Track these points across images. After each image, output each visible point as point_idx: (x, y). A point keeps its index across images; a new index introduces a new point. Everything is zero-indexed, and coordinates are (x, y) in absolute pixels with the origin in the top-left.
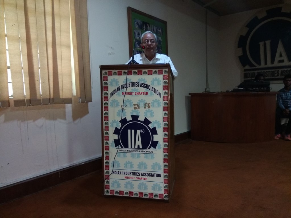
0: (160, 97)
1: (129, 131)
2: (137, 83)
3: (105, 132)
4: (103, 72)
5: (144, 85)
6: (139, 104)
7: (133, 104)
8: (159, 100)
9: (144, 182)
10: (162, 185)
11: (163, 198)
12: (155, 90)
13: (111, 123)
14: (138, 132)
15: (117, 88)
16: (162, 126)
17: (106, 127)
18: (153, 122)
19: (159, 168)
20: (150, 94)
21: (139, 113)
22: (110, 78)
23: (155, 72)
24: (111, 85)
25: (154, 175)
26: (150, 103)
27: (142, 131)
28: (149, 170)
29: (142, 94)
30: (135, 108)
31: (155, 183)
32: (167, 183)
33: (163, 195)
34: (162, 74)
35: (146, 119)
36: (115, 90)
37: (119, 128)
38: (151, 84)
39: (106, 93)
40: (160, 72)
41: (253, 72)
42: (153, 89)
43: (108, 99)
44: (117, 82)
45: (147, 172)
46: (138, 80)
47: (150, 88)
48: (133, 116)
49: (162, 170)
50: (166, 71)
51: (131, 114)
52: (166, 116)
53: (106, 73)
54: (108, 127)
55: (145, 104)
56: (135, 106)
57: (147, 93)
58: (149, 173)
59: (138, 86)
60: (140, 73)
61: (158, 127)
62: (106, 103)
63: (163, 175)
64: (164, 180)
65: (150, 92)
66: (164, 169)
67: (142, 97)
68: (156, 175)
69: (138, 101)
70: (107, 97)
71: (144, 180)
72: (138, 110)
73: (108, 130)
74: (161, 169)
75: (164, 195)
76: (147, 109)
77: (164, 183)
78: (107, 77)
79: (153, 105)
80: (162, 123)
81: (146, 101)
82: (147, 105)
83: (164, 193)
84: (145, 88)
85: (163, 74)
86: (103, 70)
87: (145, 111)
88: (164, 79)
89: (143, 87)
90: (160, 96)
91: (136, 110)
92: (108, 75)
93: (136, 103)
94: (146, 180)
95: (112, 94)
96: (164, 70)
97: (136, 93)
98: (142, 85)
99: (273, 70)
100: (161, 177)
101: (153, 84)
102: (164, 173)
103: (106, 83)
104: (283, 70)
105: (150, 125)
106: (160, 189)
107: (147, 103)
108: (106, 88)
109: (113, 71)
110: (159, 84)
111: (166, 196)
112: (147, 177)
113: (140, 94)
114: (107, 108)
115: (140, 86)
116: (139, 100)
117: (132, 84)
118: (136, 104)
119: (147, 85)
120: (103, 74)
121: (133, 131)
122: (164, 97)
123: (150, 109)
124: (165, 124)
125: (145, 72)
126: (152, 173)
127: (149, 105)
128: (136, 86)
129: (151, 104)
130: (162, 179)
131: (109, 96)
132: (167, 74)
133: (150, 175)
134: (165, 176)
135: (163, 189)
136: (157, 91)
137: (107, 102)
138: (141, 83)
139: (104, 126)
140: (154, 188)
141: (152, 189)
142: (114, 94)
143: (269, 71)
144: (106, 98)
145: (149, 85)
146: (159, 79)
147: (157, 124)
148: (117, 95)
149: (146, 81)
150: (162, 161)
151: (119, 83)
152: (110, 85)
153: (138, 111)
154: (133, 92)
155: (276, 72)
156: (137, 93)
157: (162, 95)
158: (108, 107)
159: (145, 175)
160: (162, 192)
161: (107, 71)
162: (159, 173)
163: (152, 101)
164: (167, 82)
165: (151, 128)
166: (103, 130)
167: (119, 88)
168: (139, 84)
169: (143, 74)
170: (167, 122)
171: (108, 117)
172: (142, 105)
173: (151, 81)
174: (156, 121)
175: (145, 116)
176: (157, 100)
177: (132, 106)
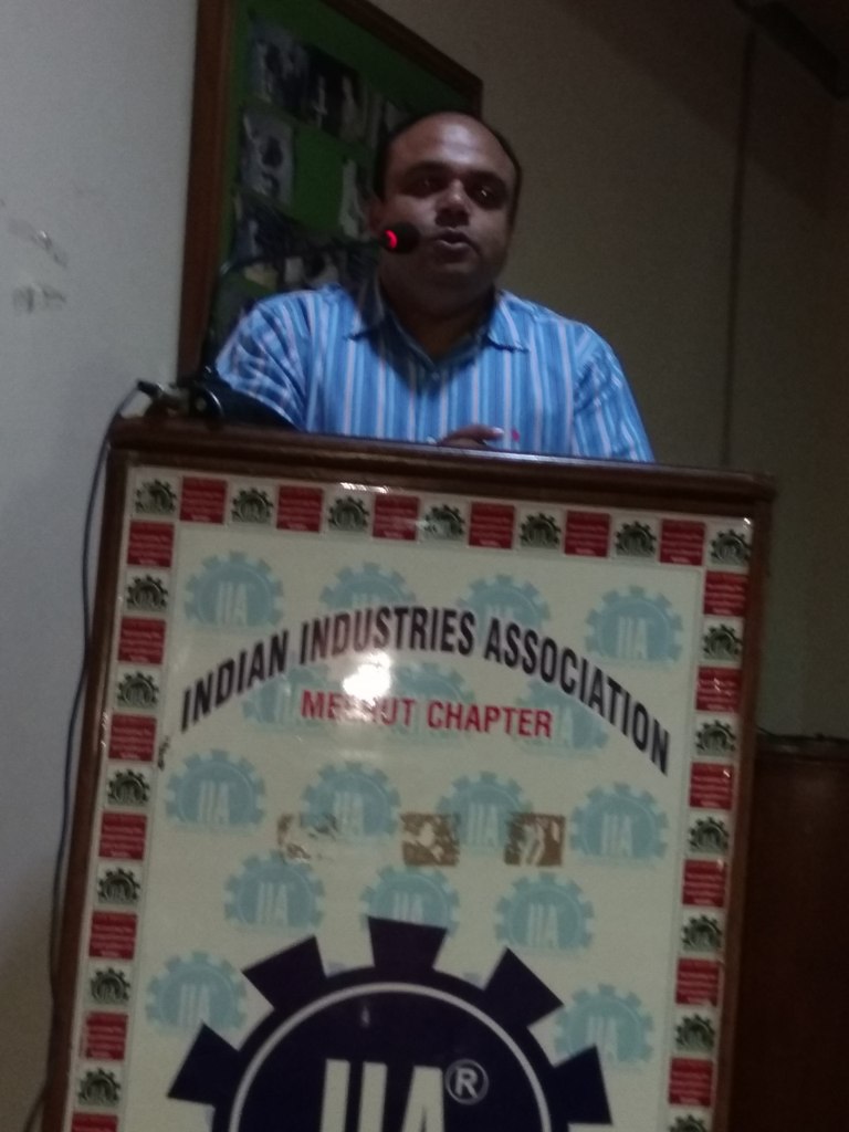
0: (663, 768)
1: (337, 1074)
2: (454, 623)
3: (81, 1068)
4: (139, 478)
5: (520, 644)
6: (458, 817)
7: (396, 813)
8: (648, 799)
12: (620, 699)
13: (154, 986)
14: (427, 1086)
15: (259, 649)
16: (661, 1047)
17: (95, 1021)
18: (581, 997)
20: (567, 734)
21: (454, 899)
22: (197, 544)
23: (635, 540)
24: (204, 610)
26: (560, 821)
27: (460, 1081)
29: (498, 727)
30: (416, 856)
34: (696, 561)
36: (229, 665)
37: (236, 1038)
38: (591, 644)
39: (141, 689)
40: (679, 547)
42: (599, 691)
43: (157, 744)
44: (262, 590)
46: (467, 594)
47: (573, 673)
48: (385, 933)
50: (728, 542)
51: (366, 909)
52: (706, 954)
53: (159, 493)
54: (120, 1023)
55: (517, 826)
56: (416, 833)
57: (544, 723)
59: (465, 651)
60: (491, 531)
61: (625, 1053)
62: (131, 786)
65: (567, 713)
67: (494, 751)
69: (451, 792)
70: (148, 726)
72: (446, 871)
73: (118, 1055)
76: (530, 872)
78: (167, 533)
79: (592, 842)
80: (662, 1013)
81: (523, 798)
82: (528, 829)
84: (529, 670)
85: (709, 564)
86: (139, 463)
87: (509, 892)
88: (708, 610)
89: (511, 663)
90: (661, 756)
91: (427, 871)
92: (185, 516)
93: (427, 806)
95: (202, 698)
96: (716, 527)
97: (439, 714)
98: (504, 646)
101: (606, 640)
103: (150, 592)
105: (546, 1032)
107: (530, 818)
108: (148, 641)
109: (237, 485)
110: (660, 647)
113: (476, 719)
114: (130, 836)
115: (479, 647)
116: (462, 784)
117: (407, 620)
118: (428, 818)
119: (550, 643)
120: (130, 498)
121: (375, 1076)
122: (699, 772)
123: (562, 875)
124: (691, 1030)
125: (540, 531)
127: (548, 832)
128: (447, 647)
129: (571, 828)
131: (168, 713)
132: (736, 568)
136: (640, 708)
137: (140, 768)
138: (495, 624)
139: (84, 1004)
142: (220, 699)
144: (139, 738)
145: (569, 653)
146: (663, 602)
147: (613, 1024)
148: (248, 709)
149: (544, 613)
151: (279, 603)
152: (191, 610)
153: (442, 879)
154: (408, 702)
156: (450, 714)
157: (682, 754)
158: (139, 824)
161: (172, 478)
163: (584, 803)
164: (738, 634)
165: (555, 1057)
166: (68, 1045)
167: (278, 649)
168: (480, 633)
169: (517, 542)
170: (707, 1012)
171: (129, 923)
172: (483, 833)
173: (593, 618)
174: (607, 990)
175: (501, 932)
176: (636, 792)
177: (390, 828)
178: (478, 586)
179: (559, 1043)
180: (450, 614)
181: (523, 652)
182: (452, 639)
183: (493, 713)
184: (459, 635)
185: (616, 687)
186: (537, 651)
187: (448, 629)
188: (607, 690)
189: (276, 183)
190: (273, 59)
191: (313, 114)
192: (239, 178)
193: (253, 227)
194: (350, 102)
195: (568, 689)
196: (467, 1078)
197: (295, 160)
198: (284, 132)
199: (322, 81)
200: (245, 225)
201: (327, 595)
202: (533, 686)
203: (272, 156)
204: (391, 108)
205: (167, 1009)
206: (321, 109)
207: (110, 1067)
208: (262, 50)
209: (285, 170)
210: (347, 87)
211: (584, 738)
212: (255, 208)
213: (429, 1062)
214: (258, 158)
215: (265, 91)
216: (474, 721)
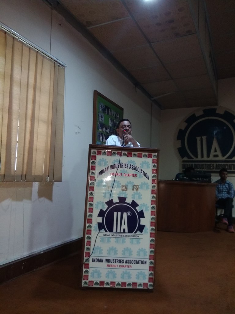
0: (149, 180)
1: (115, 213)
3: (88, 214)
4: (92, 151)
5: (133, 167)
6: (127, 186)
7: (121, 185)
8: (147, 183)
9: (128, 271)
10: (147, 273)
11: (147, 287)
12: (144, 173)
14: (125, 214)
15: (106, 168)
17: (90, 209)
18: (141, 204)
19: (145, 255)
20: (139, 177)
21: (127, 194)
22: (99, 157)
23: (145, 156)
24: (100, 164)
25: (139, 262)
26: (138, 186)
28: (134, 256)
29: (131, 176)
30: (123, 190)
31: (140, 271)
32: (153, 271)
33: (147, 284)
34: (151, 158)
35: (133, 201)
36: (102, 170)
37: (104, 210)
38: (141, 167)
39: (93, 173)
40: (150, 156)
41: (191, 163)
42: (142, 172)
43: (95, 179)
44: (106, 162)
45: (131, 259)
46: (127, 162)
47: (139, 170)
48: (120, 198)
49: (148, 257)
50: (155, 156)
51: (118, 196)
52: (154, 199)
53: (94, 152)
54: (92, 209)
55: (134, 186)
56: (123, 187)
57: (136, 175)
58: (134, 260)
59: (127, 168)
60: (130, 155)
61: (146, 210)
62: (92, 183)
63: (148, 261)
64: (150, 267)
65: (138, 174)
66: (150, 256)
67: (131, 178)
68: (141, 262)
69: (126, 183)
71: (128, 268)
72: (126, 191)
73: (92, 212)
74: (147, 255)
75: (149, 284)
76: (135, 191)
77: (150, 271)
78: (95, 156)
79: (142, 188)
80: (150, 206)
81: (134, 183)
82: (135, 187)
83: (149, 282)
84: (134, 170)
85: (153, 158)
86: (92, 149)
87: (133, 194)
88: (153, 163)
89: (132, 169)
90: (148, 178)
91: (124, 191)
92: (97, 155)
93: (124, 184)
94: (131, 268)
95: (100, 174)
96: (153, 154)
97: (125, 175)
98: (131, 167)
99: (209, 163)
100: (146, 264)
102: (150, 259)
103: (94, 163)
104: (218, 164)
105: (137, 208)
106: (144, 278)
107: (135, 186)
108: (94, 168)
109: (103, 151)
110: (148, 167)
111: (150, 285)
112: (131, 264)
114: (92, 189)
115: (129, 168)
117: (121, 165)
118: (124, 186)
119: (136, 167)
120: (91, 153)
121: (119, 213)
122: (153, 180)
123: (138, 191)
124: (153, 208)
125: (135, 155)
126: (137, 260)
128: (125, 168)
129: (139, 186)
130: (147, 266)
131: (96, 176)
132: (156, 158)
133: (135, 262)
134: (151, 263)
135: (147, 277)
136: (146, 173)
137: (93, 181)
138: (130, 165)
139: (88, 207)
140: (138, 277)
141: (136, 278)
142: (102, 174)
143: (205, 164)
144: (93, 178)
145: (138, 168)
146: (148, 162)
147: (144, 207)
148: (105, 175)
149: (136, 164)
150: (148, 246)
151: (108, 164)
152: (98, 164)
153: (126, 192)
154: (122, 174)
155: (211, 165)
156: (126, 175)
157: (151, 178)
158: (93, 187)
159: (129, 262)
160: (146, 281)
161: (96, 151)
162: (144, 260)
163: (141, 184)
164: (156, 165)
165: (139, 211)
166: (87, 211)
167: (108, 168)
168: (129, 166)
169: (132, 156)
170: (154, 206)
171: (93, 198)
172: (130, 187)
173: (141, 164)
174: (144, 204)
175: (132, 198)
176: (146, 182)
177: (120, 187)
178: (129, 161)
179: (139, 210)
180: (126, 164)
181: (134, 168)
182: (126, 167)
183: (130, 175)
184: (127, 166)
185: (144, 171)
186: (135, 168)
187: (125, 166)
188: (143, 172)
189: (102, 120)
190: (101, 106)
191: (106, 113)
192: (98, 120)
193: (100, 125)
194: (110, 111)
195: (139, 172)
196: (129, 213)
197: (104, 118)
198: (103, 114)
199: (107, 109)
200: (99, 125)
201: (112, 163)
202: (135, 172)
203: (102, 117)
204: (114, 112)
205: (97, 207)
206: (107, 112)
207: (91, 213)
208: (100, 106)
209: (103, 119)
210: (109, 110)
211: (140, 177)
212: (100, 123)
213: (125, 212)
214: (100, 118)
215: (101, 110)
216: (128, 175)
